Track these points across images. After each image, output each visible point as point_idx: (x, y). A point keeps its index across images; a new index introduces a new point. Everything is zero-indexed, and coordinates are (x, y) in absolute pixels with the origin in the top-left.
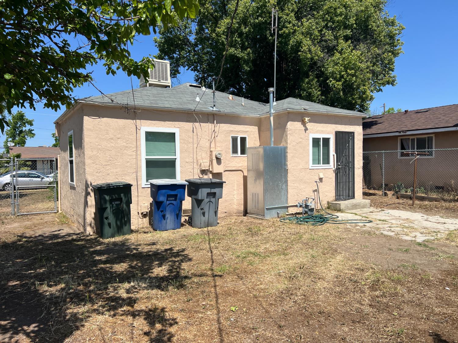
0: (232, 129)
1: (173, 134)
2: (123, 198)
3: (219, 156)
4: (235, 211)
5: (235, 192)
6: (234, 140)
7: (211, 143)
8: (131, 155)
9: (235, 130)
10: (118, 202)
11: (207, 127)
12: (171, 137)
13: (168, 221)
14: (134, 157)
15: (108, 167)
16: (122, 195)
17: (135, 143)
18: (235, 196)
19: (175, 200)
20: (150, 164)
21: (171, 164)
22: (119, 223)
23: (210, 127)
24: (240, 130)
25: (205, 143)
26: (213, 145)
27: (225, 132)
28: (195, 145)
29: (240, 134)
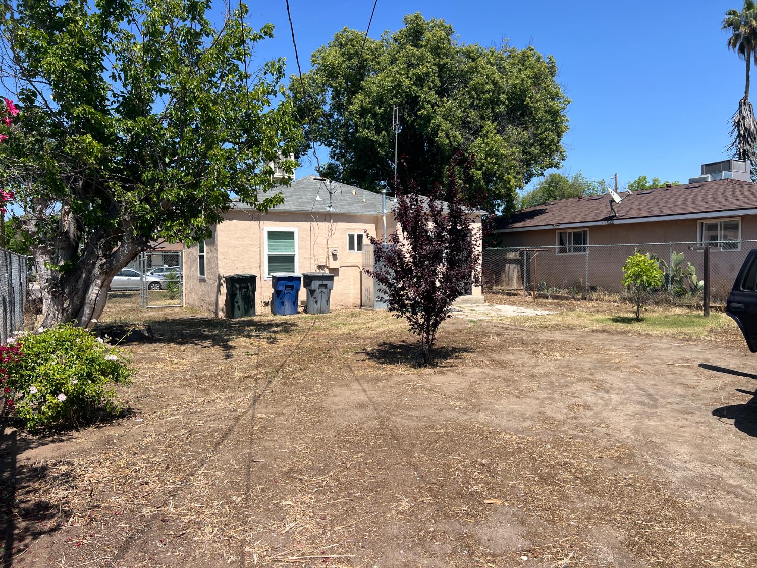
0: (349, 227)
1: (292, 233)
2: (250, 287)
3: (335, 253)
4: (352, 305)
5: (352, 287)
6: (351, 237)
7: (328, 240)
8: (255, 252)
9: (352, 228)
10: (245, 290)
11: (324, 225)
12: (290, 236)
13: (286, 307)
14: (258, 253)
15: (237, 262)
16: (249, 284)
17: (259, 242)
19: (292, 290)
20: (272, 259)
21: (290, 260)
22: (246, 307)
23: (327, 226)
24: (357, 228)
25: (322, 240)
26: (329, 243)
27: (342, 230)
28: (313, 243)
29: (356, 231)
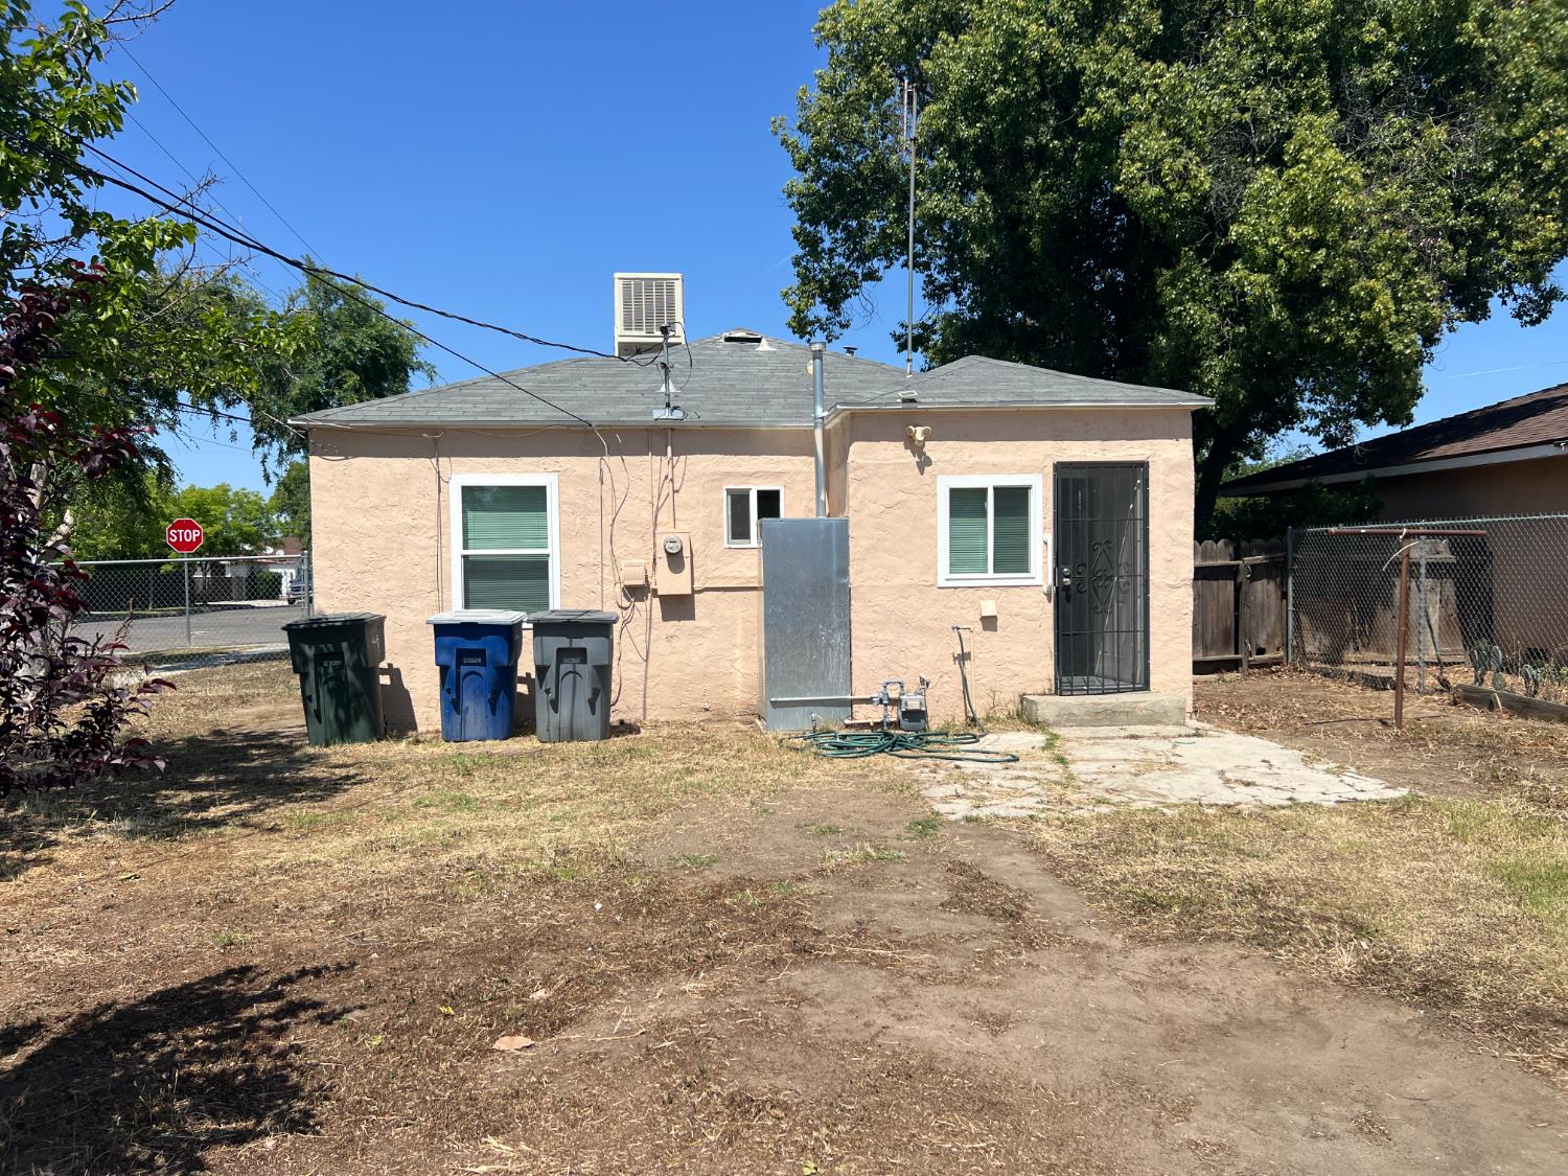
0: (729, 469)
1: (542, 490)
2: (347, 656)
3: (671, 549)
4: (739, 708)
5: (738, 653)
6: (739, 500)
7: (658, 510)
8: (424, 548)
9: (741, 470)
10: (337, 663)
11: (645, 468)
12: (532, 499)
14: (433, 552)
15: (368, 578)
16: (345, 645)
17: (434, 518)
18: (738, 665)
19: (483, 664)
20: (474, 569)
21: (537, 569)
22: (342, 714)
23: (656, 466)
24: (754, 472)
25: (637, 511)
26: (663, 517)
27: (706, 479)
28: (608, 519)
29: (754, 481)
